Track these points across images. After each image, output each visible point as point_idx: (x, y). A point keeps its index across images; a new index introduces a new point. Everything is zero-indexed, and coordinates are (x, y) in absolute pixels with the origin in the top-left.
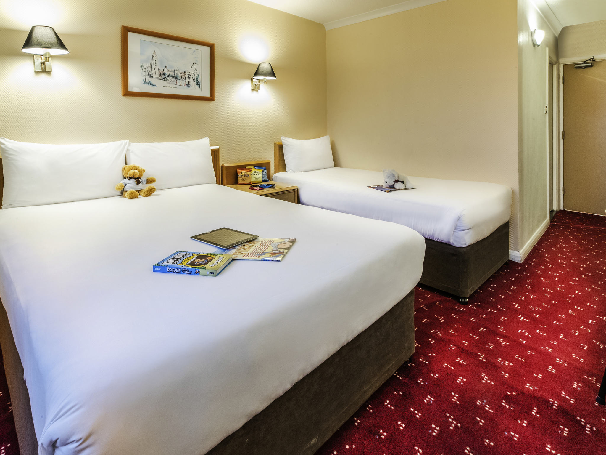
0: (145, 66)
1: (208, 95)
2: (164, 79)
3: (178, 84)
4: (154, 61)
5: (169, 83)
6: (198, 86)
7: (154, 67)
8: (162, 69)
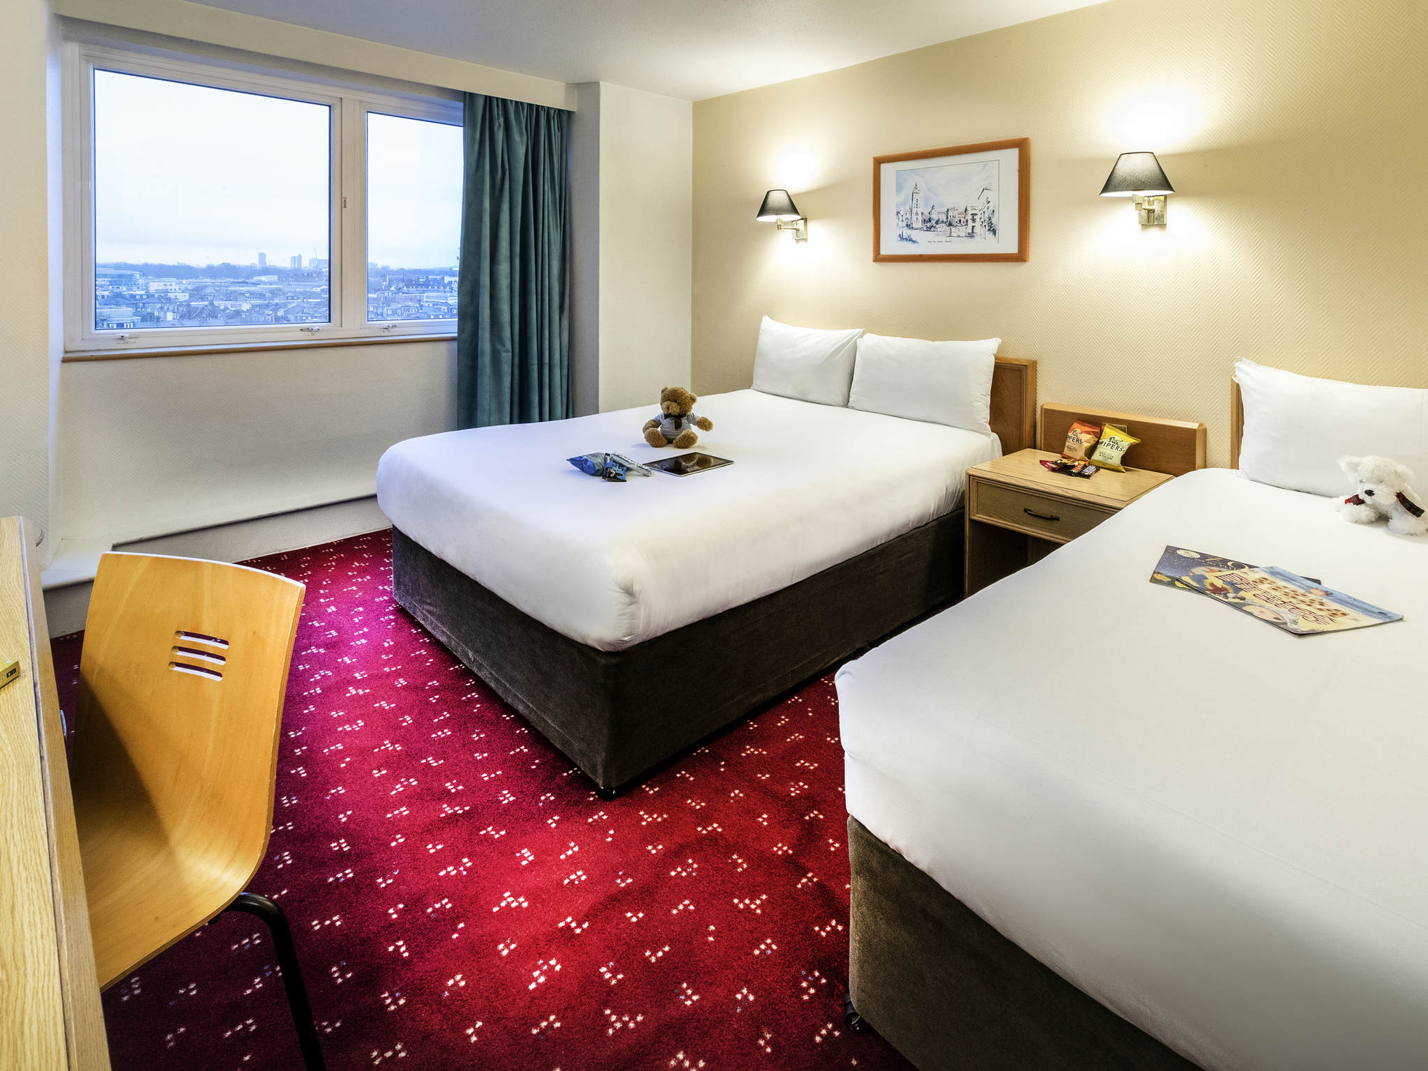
0: (902, 213)
1: (1013, 249)
2: (929, 229)
3: (953, 234)
4: (915, 202)
5: (937, 235)
6: (992, 233)
7: (914, 211)
8: (926, 212)
